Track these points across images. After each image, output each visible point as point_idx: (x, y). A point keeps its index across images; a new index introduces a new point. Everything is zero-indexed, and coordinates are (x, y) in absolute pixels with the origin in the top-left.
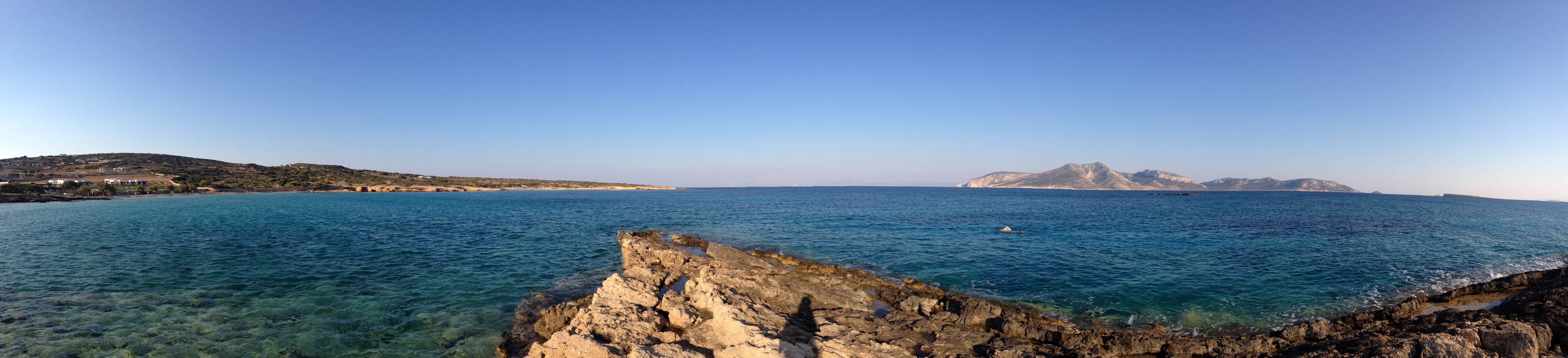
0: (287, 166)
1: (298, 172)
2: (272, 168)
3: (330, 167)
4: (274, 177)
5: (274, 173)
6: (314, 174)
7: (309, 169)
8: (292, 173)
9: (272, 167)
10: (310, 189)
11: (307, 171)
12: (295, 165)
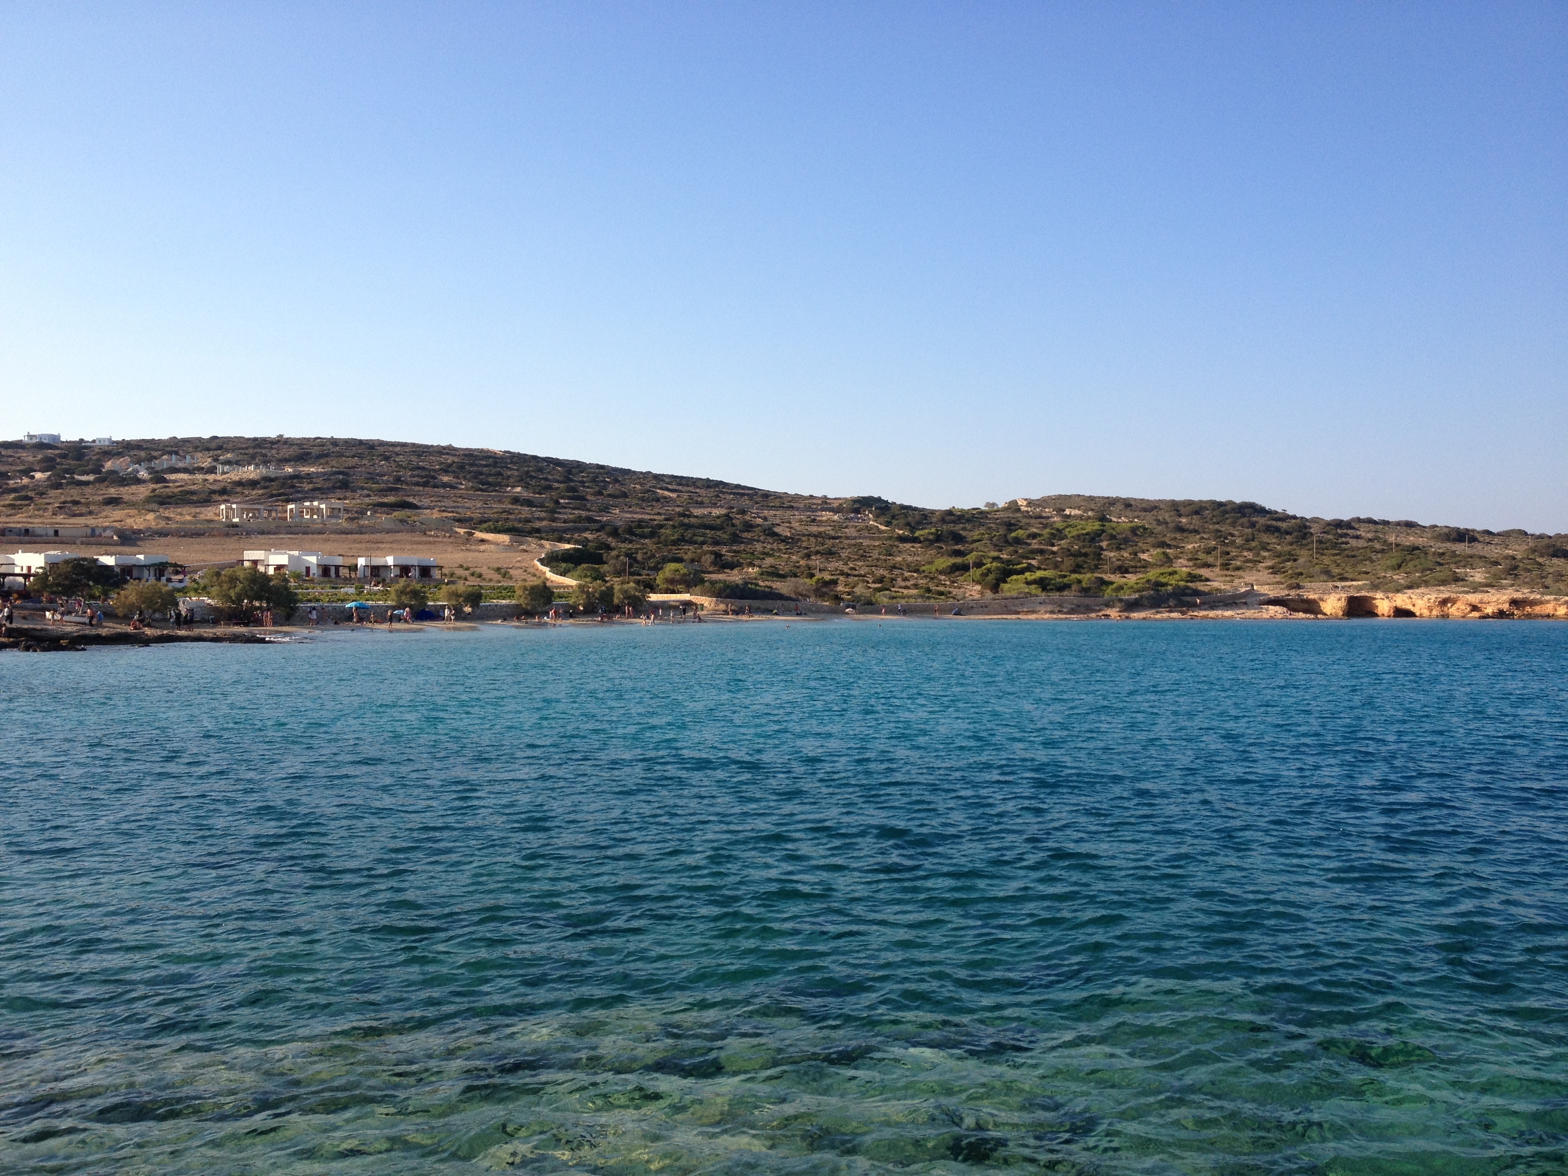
0: (1013, 507)
1: (1058, 535)
2: (950, 516)
3: (1197, 509)
4: (958, 553)
5: (958, 538)
6: (1126, 541)
7: (1103, 519)
8: (1034, 536)
9: (950, 513)
10: (1108, 605)
11: (1097, 526)
12: (1044, 502)
